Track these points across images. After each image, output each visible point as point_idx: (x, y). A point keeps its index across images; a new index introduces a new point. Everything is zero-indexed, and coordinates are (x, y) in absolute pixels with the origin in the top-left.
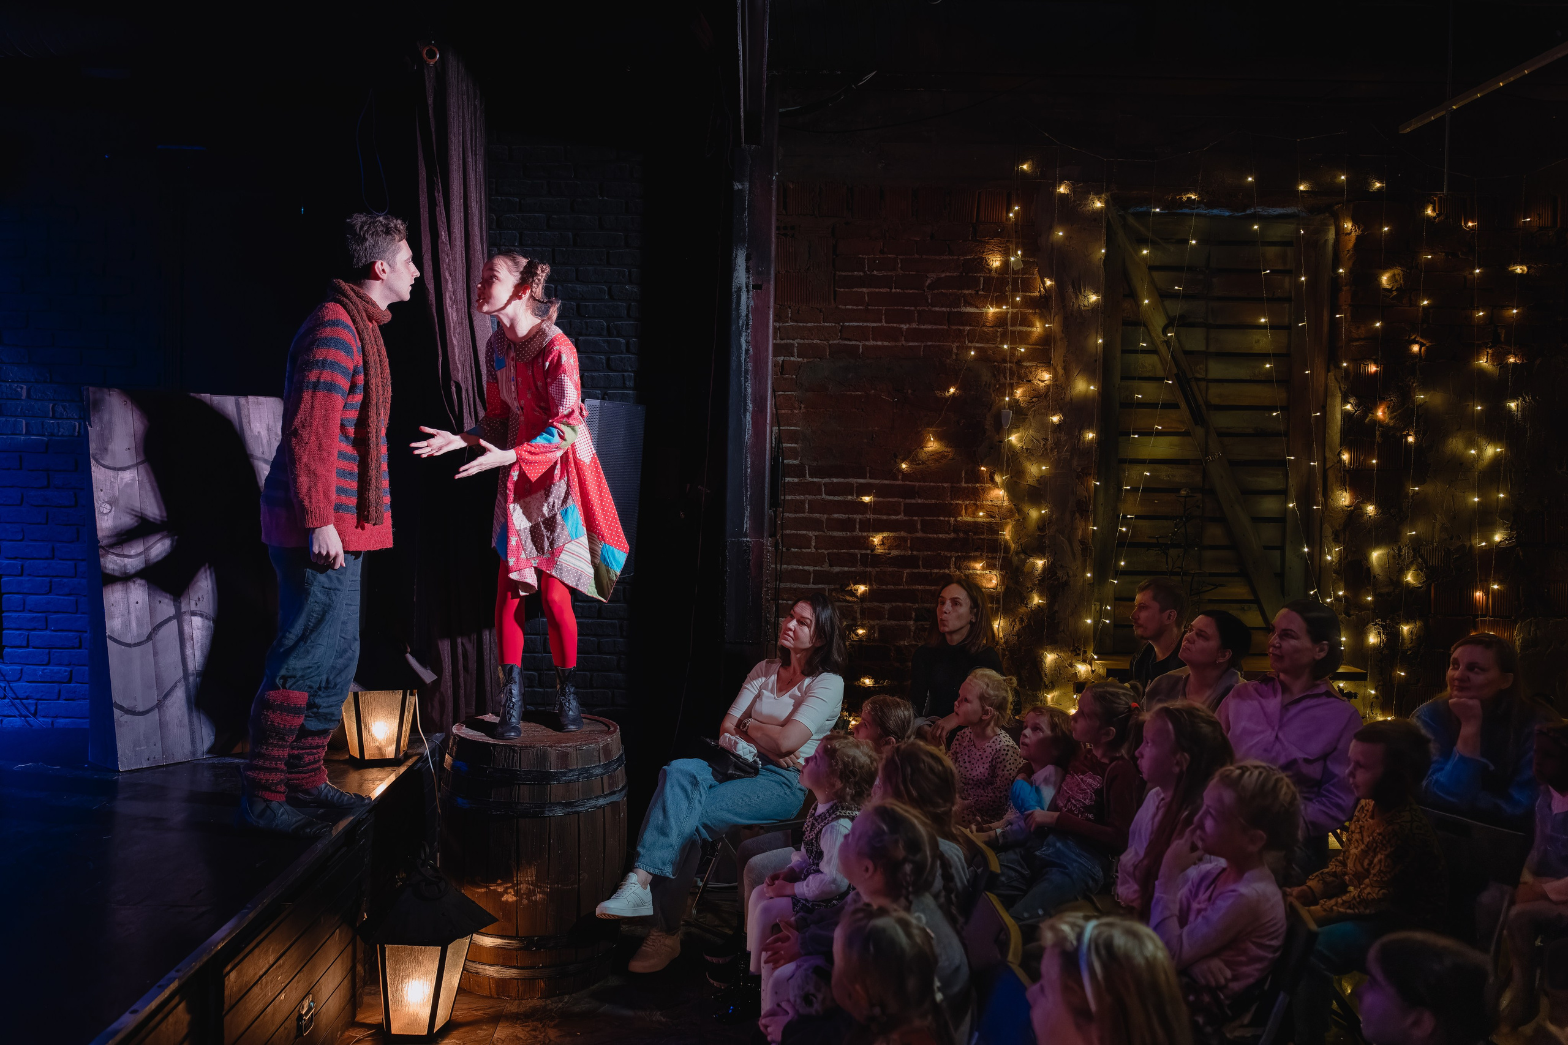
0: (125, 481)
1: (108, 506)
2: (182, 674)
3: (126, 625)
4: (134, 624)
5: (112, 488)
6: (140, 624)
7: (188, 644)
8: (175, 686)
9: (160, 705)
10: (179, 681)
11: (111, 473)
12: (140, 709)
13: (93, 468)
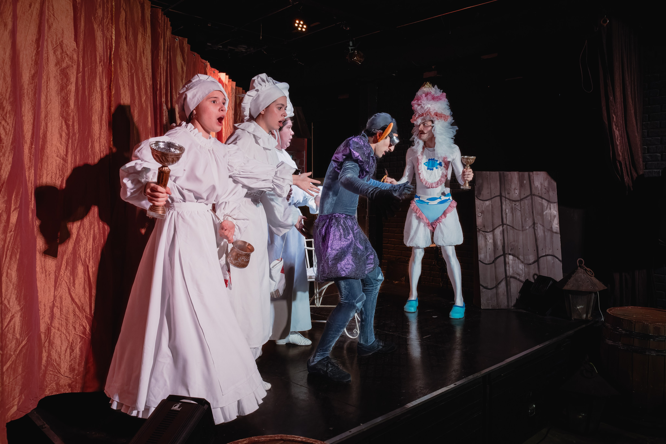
0: (487, 205)
1: (480, 214)
2: (504, 276)
3: (486, 257)
4: (488, 257)
5: (482, 207)
6: (490, 257)
7: (507, 265)
8: (502, 281)
9: (496, 287)
10: (504, 279)
11: (482, 202)
12: (489, 287)
13: (476, 200)
